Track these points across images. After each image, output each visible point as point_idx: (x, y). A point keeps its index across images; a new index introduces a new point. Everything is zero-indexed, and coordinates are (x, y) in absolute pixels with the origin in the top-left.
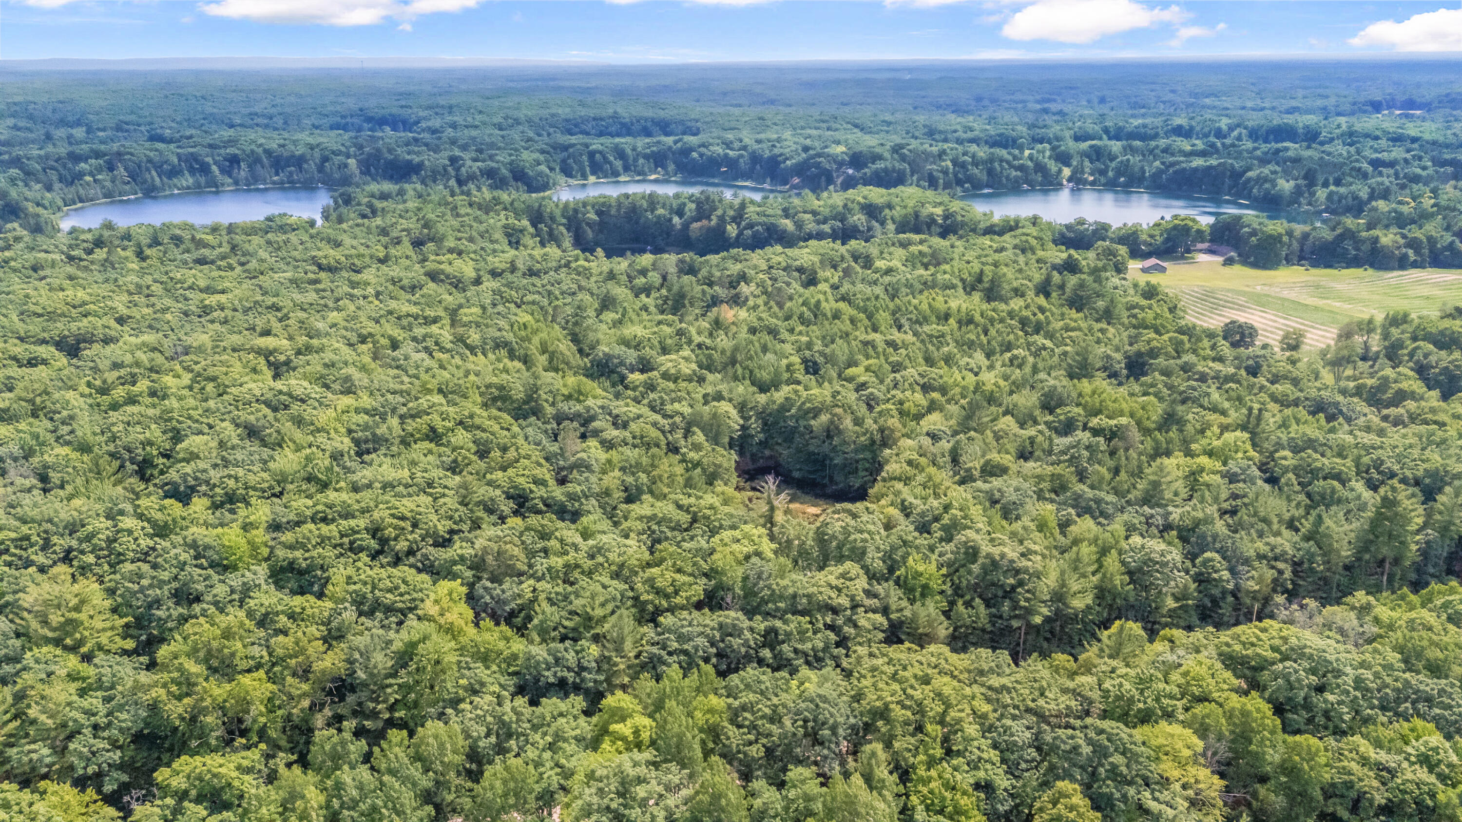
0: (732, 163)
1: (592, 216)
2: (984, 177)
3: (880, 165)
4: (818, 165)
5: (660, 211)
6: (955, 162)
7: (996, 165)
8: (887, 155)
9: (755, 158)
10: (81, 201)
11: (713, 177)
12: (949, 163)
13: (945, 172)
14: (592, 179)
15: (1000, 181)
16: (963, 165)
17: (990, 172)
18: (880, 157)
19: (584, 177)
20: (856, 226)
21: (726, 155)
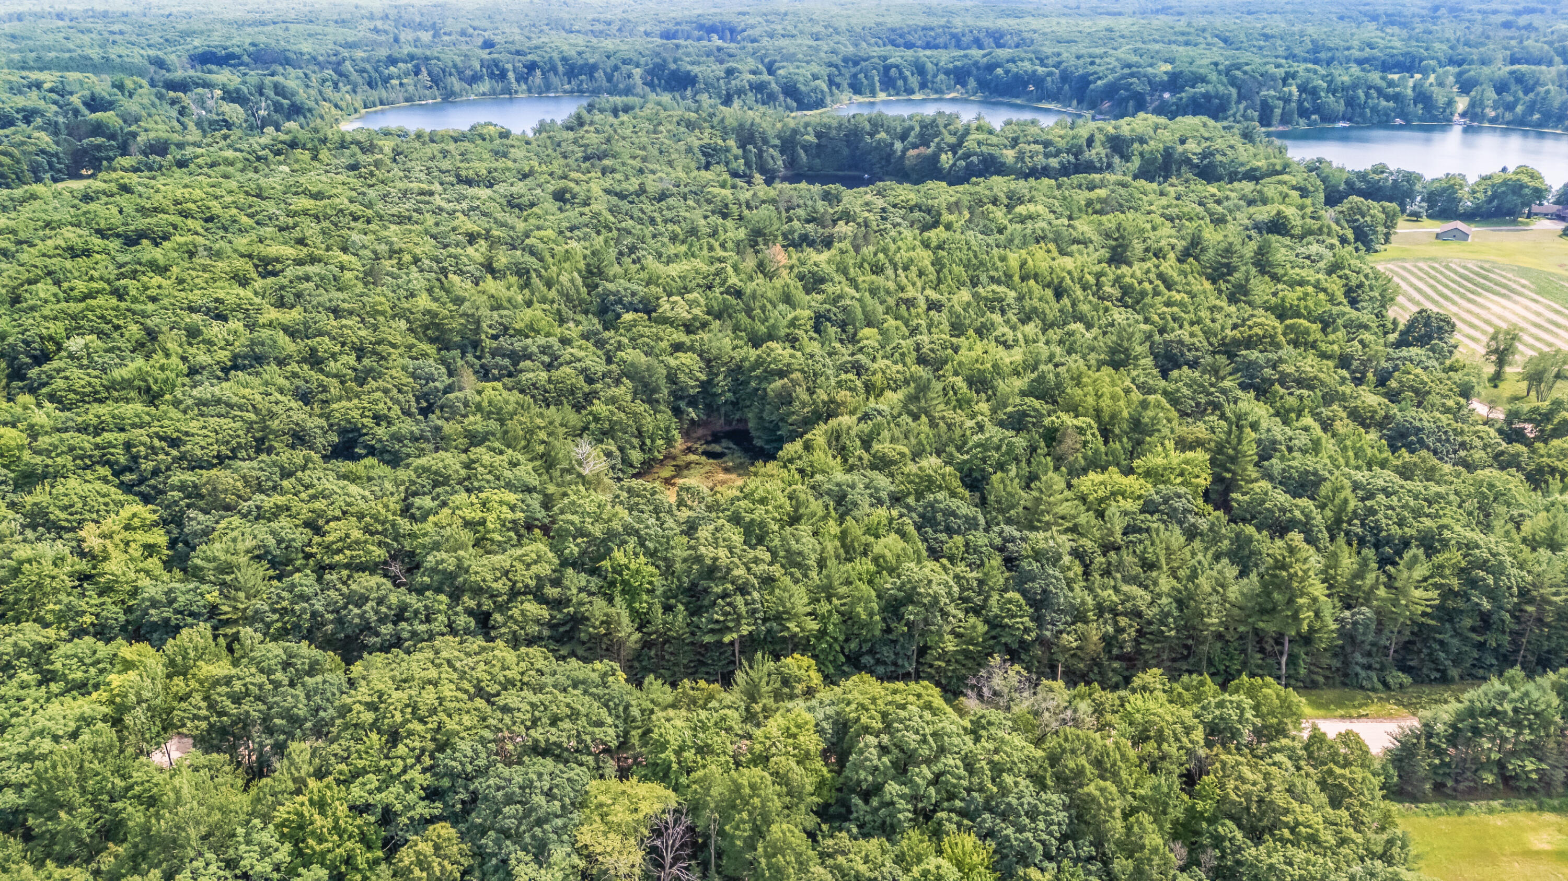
0: (1039, 81)
1: (811, 138)
2: (1341, 107)
3: (1201, 89)
4: (1128, 87)
5: (882, 135)
6: (1302, 89)
7: (1361, 93)
8: (1213, 77)
9: (1065, 77)
10: (382, 103)
11: (1018, 97)
12: (1294, 89)
13: (1287, 100)
14: (882, 96)
15: (1362, 115)
16: (1314, 92)
17: (1351, 102)
18: (1203, 80)
19: (873, 93)
20: (1092, 162)
21: (1034, 72)
